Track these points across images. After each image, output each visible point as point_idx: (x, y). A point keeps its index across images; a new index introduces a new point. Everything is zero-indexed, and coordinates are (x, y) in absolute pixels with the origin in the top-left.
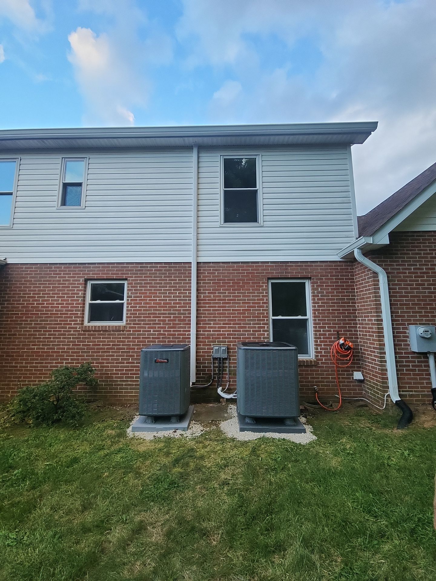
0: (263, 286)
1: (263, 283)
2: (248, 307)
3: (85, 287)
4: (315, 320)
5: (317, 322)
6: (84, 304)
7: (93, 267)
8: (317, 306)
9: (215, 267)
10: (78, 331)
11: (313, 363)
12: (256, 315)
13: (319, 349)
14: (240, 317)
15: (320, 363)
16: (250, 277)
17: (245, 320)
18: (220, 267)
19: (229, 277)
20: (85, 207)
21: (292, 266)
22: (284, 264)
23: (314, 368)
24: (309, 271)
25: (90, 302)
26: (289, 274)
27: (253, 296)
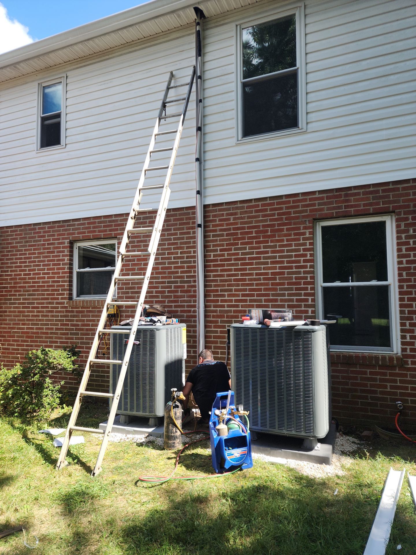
0: (304, 234)
1: (305, 228)
2: (280, 268)
3: (71, 252)
4: (400, 287)
5: (405, 289)
6: (71, 273)
7: (78, 225)
8: (404, 262)
9: (229, 209)
10: (66, 307)
11: (395, 362)
12: (294, 280)
13: (408, 338)
14: (267, 284)
15: (410, 363)
16: (284, 220)
17: (276, 290)
18: (237, 208)
19: (251, 222)
20: (66, 145)
21: (358, 194)
22: (343, 193)
23: (397, 371)
24: (391, 199)
25: (78, 270)
26: (352, 209)
27: (288, 251)
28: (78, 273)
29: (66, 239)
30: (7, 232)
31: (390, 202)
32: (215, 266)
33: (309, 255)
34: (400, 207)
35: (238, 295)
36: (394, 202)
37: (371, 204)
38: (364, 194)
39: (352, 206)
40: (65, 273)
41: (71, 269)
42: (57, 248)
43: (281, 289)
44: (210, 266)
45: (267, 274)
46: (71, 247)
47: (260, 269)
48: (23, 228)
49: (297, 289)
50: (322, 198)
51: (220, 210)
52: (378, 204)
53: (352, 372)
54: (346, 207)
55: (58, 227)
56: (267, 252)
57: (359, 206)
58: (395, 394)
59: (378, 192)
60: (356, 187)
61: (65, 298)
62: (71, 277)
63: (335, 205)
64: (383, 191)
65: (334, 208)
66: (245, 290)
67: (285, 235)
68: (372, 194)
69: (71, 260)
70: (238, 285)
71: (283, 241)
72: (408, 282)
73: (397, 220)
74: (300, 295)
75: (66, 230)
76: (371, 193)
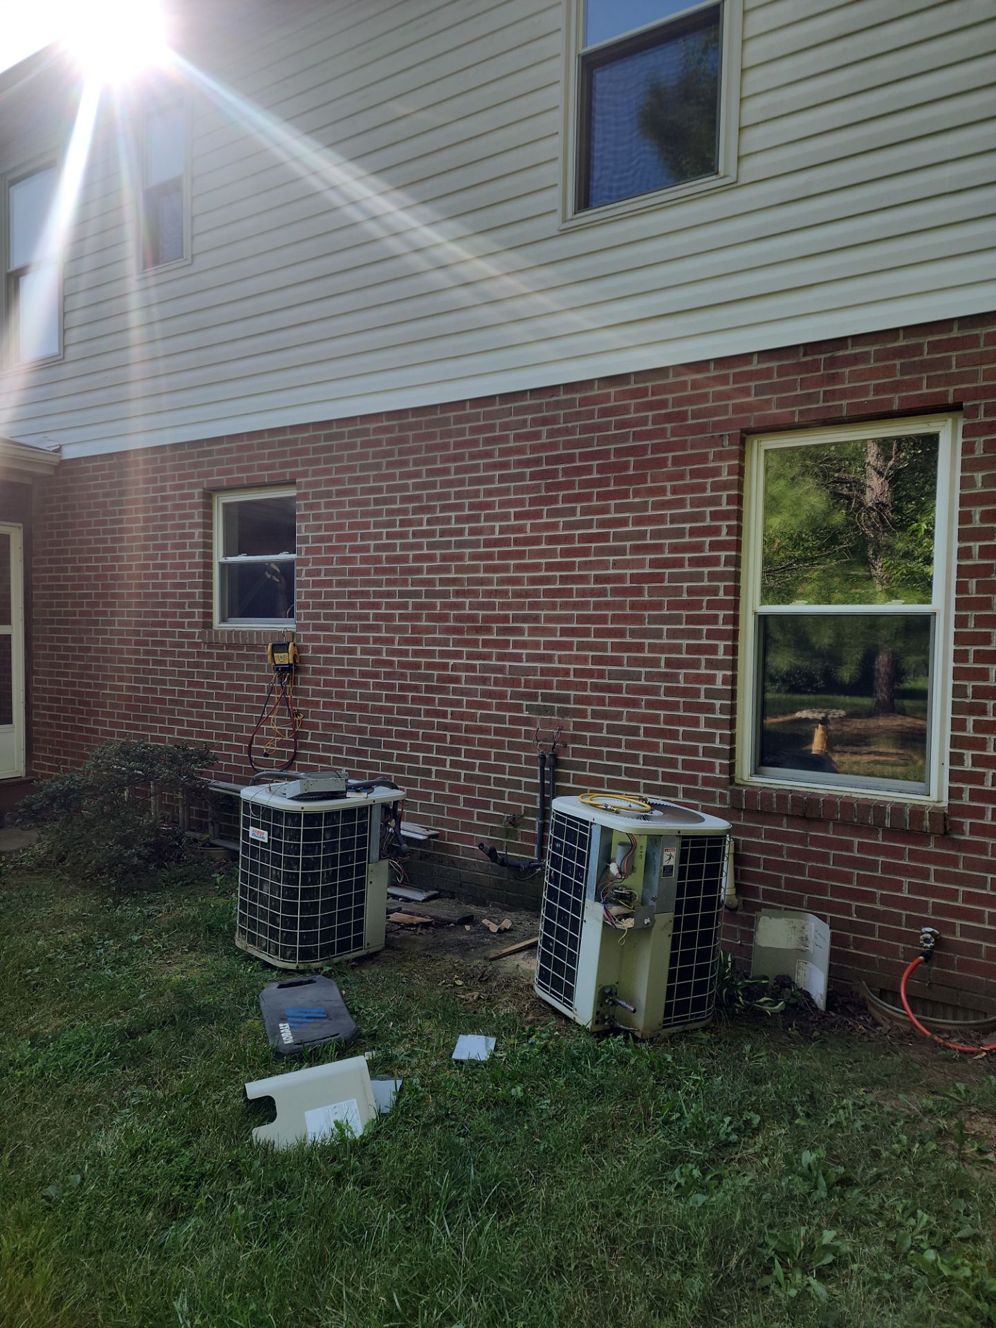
0: (716, 472)
1: (720, 456)
2: (654, 563)
3: (208, 516)
5: (971, 628)
6: (208, 566)
8: (976, 551)
9: (538, 408)
10: (197, 645)
11: (928, 822)
12: (685, 597)
13: (968, 761)
14: (621, 606)
15: (967, 828)
16: (669, 434)
17: (640, 620)
18: (557, 405)
19: (588, 443)
21: (863, 358)
22: (823, 357)
23: (931, 848)
24: (954, 370)
25: (223, 560)
26: (844, 402)
27: (674, 519)
28: (222, 565)
29: (196, 485)
31: (950, 379)
32: (502, 555)
33: (724, 531)
34: (977, 393)
35: (552, 632)
36: (961, 378)
37: (895, 387)
38: (881, 356)
39: (843, 394)
40: (196, 565)
41: (208, 556)
42: (179, 507)
43: (653, 619)
45: (620, 578)
46: (208, 506)
47: (604, 565)
50: (767, 373)
52: (916, 385)
53: (816, 841)
54: (829, 395)
55: (181, 457)
56: (624, 522)
57: (863, 391)
58: (922, 906)
59: (917, 349)
60: (857, 339)
61: (195, 625)
62: (209, 576)
63: (799, 392)
64: (934, 347)
65: (796, 400)
66: (568, 619)
67: (671, 477)
68: (901, 357)
69: (208, 536)
71: (662, 491)
72: (981, 609)
73: (967, 432)
74: (696, 634)
75: (195, 465)
76: (899, 353)
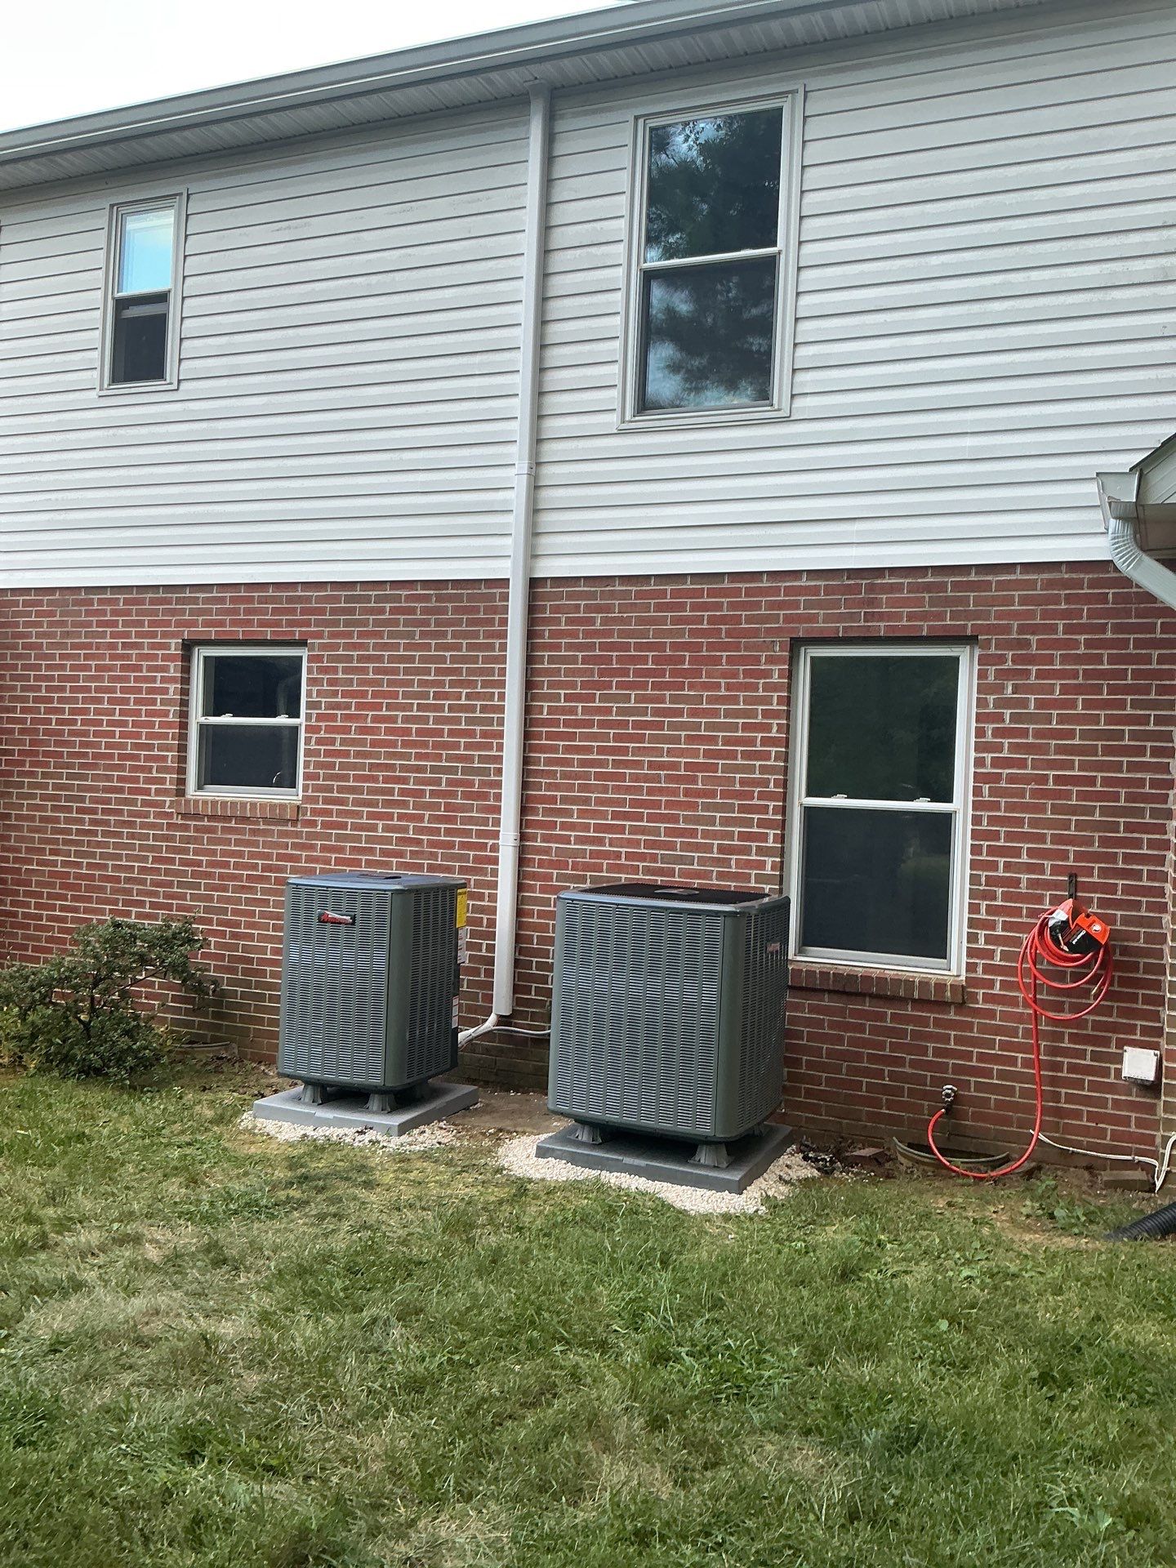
0: (767, 674)
1: (771, 660)
2: (707, 754)
3: (186, 670)
4: (976, 820)
5: (984, 826)
6: (184, 726)
7: (206, 601)
8: (988, 762)
9: (592, 595)
10: (169, 815)
11: (949, 994)
12: (738, 787)
13: (982, 940)
14: (675, 792)
15: (980, 998)
16: (723, 635)
17: (694, 807)
18: (613, 595)
19: (644, 634)
20: (179, 381)
21: (898, 588)
22: (864, 582)
23: (952, 1016)
24: (971, 608)
25: (203, 720)
26: (882, 624)
27: (728, 713)
28: (202, 727)
29: (173, 635)
30: (16, 604)
31: (969, 615)
32: (549, 736)
33: (775, 729)
34: (989, 629)
35: (603, 815)
36: (977, 615)
37: (924, 616)
38: (913, 588)
39: (881, 617)
40: (169, 725)
41: (184, 715)
42: (147, 657)
43: (707, 808)
44: (539, 736)
45: (674, 766)
46: (187, 658)
47: (659, 752)
48: (57, 596)
49: (742, 808)
50: (815, 590)
51: (570, 596)
52: (940, 616)
53: (855, 1013)
54: (869, 617)
55: (153, 602)
56: (679, 713)
57: (897, 616)
58: (943, 1067)
59: (942, 587)
60: (893, 571)
61: (165, 792)
62: (183, 737)
63: (843, 610)
64: (956, 586)
65: (840, 618)
66: (621, 803)
67: (724, 675)
68: (929, 592)
69: (185, 692)
70: (605, 789)
71: (717, 686)
72: (992, 810)
73: (983, 660)
74: (748, 823)
75: (173, 612)
76: (928, 588)
